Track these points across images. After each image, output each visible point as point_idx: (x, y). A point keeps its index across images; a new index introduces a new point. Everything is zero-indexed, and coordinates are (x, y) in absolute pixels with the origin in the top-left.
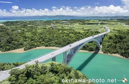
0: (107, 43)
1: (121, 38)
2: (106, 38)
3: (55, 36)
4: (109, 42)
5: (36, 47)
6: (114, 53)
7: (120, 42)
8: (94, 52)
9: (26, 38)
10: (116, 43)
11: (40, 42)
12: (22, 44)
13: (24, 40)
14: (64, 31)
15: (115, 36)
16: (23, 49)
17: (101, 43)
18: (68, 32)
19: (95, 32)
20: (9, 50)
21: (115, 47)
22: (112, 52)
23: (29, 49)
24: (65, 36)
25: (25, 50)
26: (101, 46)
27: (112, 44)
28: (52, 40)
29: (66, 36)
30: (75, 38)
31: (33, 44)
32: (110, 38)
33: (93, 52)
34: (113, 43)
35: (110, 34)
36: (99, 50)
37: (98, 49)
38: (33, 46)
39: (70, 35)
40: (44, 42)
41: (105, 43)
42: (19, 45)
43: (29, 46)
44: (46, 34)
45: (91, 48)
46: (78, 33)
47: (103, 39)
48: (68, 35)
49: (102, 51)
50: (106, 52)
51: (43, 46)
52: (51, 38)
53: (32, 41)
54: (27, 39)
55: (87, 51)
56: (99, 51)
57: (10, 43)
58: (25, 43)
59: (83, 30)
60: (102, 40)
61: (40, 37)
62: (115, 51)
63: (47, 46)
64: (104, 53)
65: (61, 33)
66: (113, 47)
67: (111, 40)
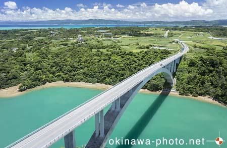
0: (186, 75)
1: (213, 64)
2: (183, 65)
3: (83, 60)
4: (189, 72)
5: (44, 84)
6: (201, 95)
7: (211, 71)
8: (161, 91)
9: (25, 65)
10: (203, 74)
11: (54, 73)
12: (15, 78)
13: (22, 69)
14: (101, 50)
15: (201, 60)
16: (17, 88)
17: (174, 75)
18: (110, 53)
19: (162, 52)
21: (203, 83)
22: (197, 93)
23: (30, 87)
24: (102, 61)
25: (21, 91)
26: (175, 81)
27: (195, 77)
28: (77, 68)
29: (104, 60)
30: (122, 65)
31: (39, 77)
32: (192, 64)
33: (158, 93)
34: (199, 73)
35: (191, 56)
36: (171, 88)
37: (168, 86)
38: (39, 81)
39: (113, 58)
40: (61, 73)
41: (181, 73)
42: (10, 79)
43: (30, 82)
44: (66, 55)
45: (154, 85)
46: (128, 54)
47: (178, 65)
48: (110, 58)
49: (177, 90)
50: (184, 92)
51: (60, 80)
52: (75, 64)
53: (38, 72)
54: (28, 67)
55: (146, 90)
56: (170, 91)
58: (23, 74)
59: (137, 46)
60: (176, 69)
61: (55, 63)
62: (203, 92)
63: (67, 80)
64: (180, 95)
65: (96, 55)
66: (198, 82)
67: (194, 69)
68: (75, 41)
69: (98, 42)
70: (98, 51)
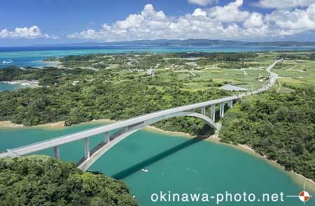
0: (236, 120)
1: (268, 109)
2: (234, 109)
3: (134, 98)
4: (238, 117)
5: (91, 120)
6: (243, 143)
9: (77, 100)
11: (102, 110)
13: (74, 104)
14: (157, 88)
15: (257, 105)
16: (63, 123)
18: (163, 91)
19: (218, 93)
20: (38, 123)
22: (238, 141)
23: (75, 123)
24: (152, 100)
26: (218, 126)
28: (126, 106)
29: (154, 100)
31: (86, 113)
32: (244, 109)
38: (85, 117)
39: (164, 97)
40: (108, 110)
42: (60, 114)
43: (76, 118)
46: (182, 94)
48: (161, 97)
49: (219, 137)
51: (107, 118)
53: (85, 108)
54: (80, 102)
55: (188, 134)
57: (43, 109)
58: (73, 110)
63: (113, 118)
64: (221, 141)
65: (149, 93)
66: (242, 130)
67: (245, 114)
68: (144, 73)
69: (172, 75)
70: (154, 88)
